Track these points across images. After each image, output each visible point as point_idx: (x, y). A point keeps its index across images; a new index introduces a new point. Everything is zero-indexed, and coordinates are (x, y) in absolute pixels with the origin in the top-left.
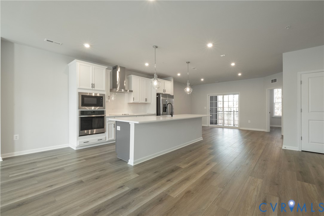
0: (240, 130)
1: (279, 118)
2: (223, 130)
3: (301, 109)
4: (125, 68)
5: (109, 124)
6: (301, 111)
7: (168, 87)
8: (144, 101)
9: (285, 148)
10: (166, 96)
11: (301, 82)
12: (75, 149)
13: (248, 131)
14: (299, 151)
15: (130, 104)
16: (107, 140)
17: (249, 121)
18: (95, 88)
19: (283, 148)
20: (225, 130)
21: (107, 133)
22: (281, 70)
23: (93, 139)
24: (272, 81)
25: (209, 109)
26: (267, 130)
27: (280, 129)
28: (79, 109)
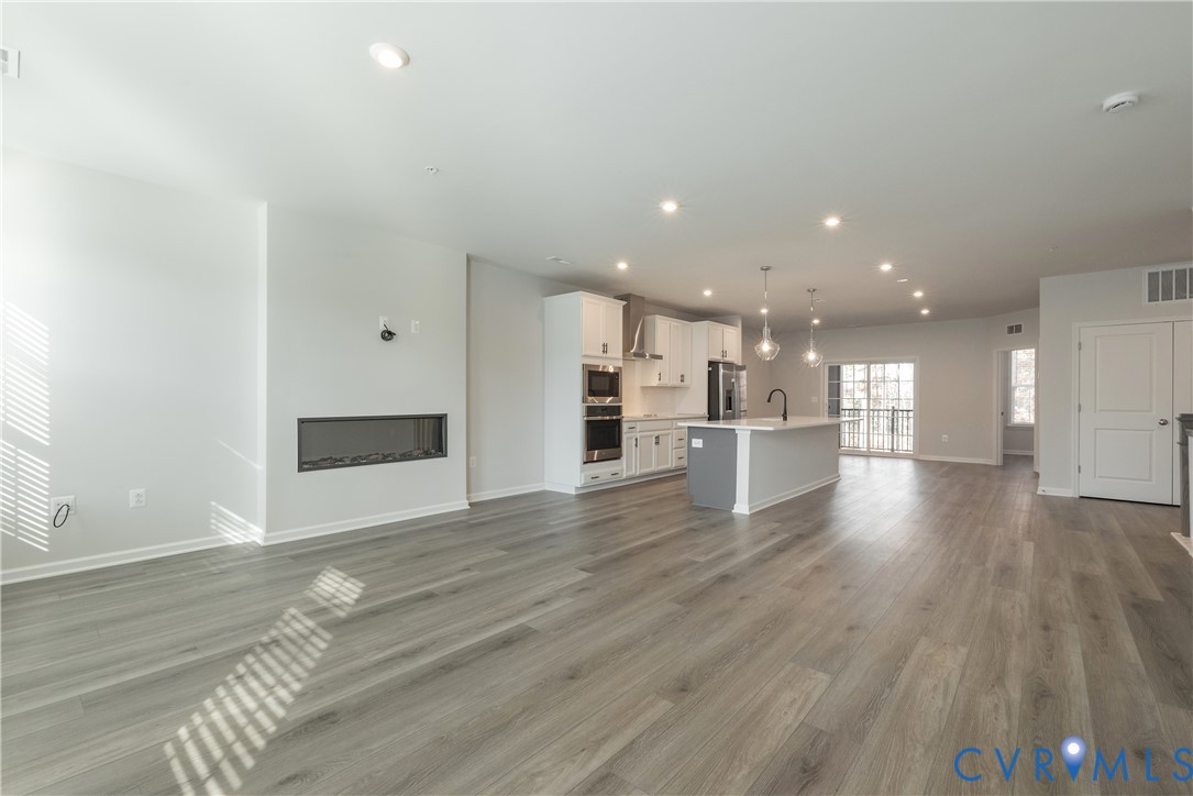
0: (917, 461)
1: (1027, 430)
2: (868, 463)
3: (1080, 406)
4: (643, 298)
5: (628, 438)
6: (1080, 410)
7: (729, 342)
8: (677, 382)
9: (1043, 493)
10: (729, 366)
11: (1080, 344)
12: (573, 492)
13: (942, 464)
14: (1074, 499)
15: (644, 389)
16: (624, 476)
17: (945, 437)
18: (609, 355)
19: (1039, 492)
20: (875, 462)
21: (624, 458)
22: (1035, 303)
23: (605, 471)
24: (1010, 330)
25: (826, 402)
26: (994, 459)
27: (1029, 459)
28: (584, 401)
